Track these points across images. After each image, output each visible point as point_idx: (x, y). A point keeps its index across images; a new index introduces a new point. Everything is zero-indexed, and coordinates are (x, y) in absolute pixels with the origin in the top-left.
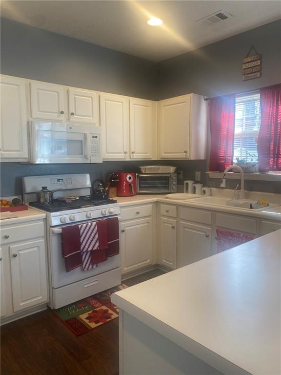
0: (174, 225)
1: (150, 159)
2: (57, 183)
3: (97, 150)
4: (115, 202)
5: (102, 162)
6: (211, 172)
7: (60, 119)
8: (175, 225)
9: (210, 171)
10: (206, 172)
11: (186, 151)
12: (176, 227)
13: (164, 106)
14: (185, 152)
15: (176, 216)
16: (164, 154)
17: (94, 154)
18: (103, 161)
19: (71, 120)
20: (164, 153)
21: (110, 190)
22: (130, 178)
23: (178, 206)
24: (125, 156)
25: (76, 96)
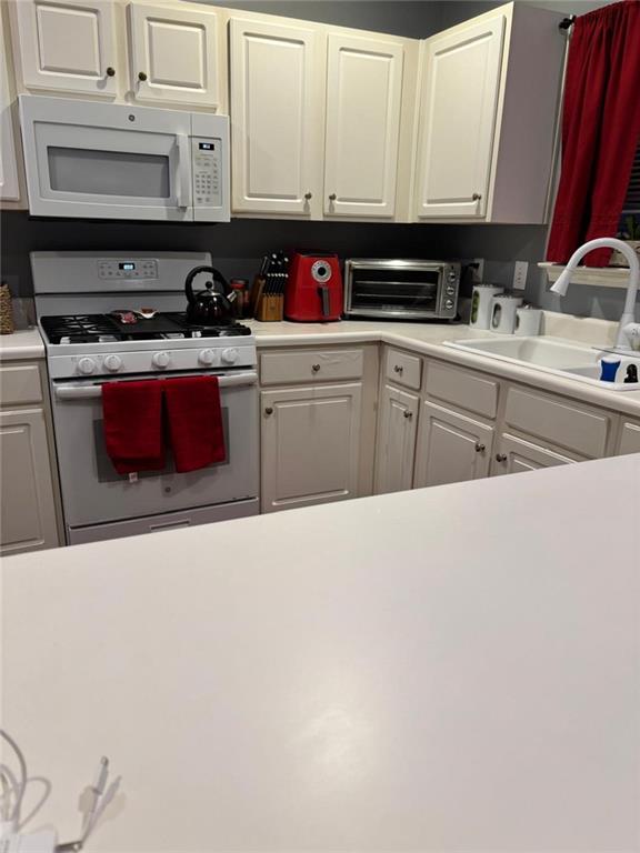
0: (410, 411)
1: (390, 218)
2: (118, 274)
3: (211, 185)
4: (247, 332)
5: (229, 221)
6: (549, 264)
7: (106, 91)
8: (412, 409)
9: (548, 260)
10: (539, 264)
11: (479, 193)
12: (414, 416)
13: (438, 54)
14: (476, 197)
15: (418, 387)
16: (425, 205)
17: (204, 196)
18: (232, 219)
19: (139, 95)
20: (429, 202)
21: (265, 299)
22: (322, 271)
23: (425, 357)
24: (306, 206)
25: (152, 24)
